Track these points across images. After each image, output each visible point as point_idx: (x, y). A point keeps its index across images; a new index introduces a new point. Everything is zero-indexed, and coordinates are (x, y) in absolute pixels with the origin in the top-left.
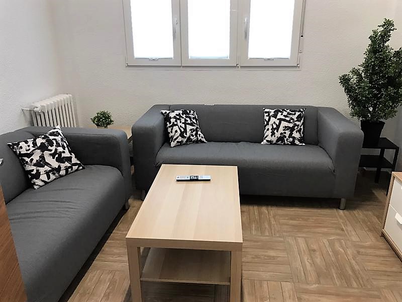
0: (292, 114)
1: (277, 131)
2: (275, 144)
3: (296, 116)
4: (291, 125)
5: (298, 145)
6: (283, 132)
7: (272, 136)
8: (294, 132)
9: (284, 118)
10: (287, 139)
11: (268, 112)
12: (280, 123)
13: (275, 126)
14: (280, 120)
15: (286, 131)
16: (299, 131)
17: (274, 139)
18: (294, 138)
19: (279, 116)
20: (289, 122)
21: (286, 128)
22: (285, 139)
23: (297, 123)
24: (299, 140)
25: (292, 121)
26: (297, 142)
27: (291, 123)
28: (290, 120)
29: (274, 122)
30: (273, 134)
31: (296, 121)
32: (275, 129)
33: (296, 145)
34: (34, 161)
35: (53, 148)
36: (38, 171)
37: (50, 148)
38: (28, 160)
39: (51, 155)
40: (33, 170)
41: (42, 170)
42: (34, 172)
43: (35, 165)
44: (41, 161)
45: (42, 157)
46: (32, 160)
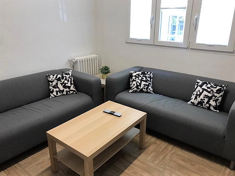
0: (214, 87)
1: (199, 97)
2: (196, 105)
3: (216, 89)
4: (210, 95)
5: (212, 110)
6: (203, 98)
7: (195, 99)
8: (211, 101)
9: (206, 89)
10: (205, 104)
11: (198, 83)
12: (203, 92)
13: (198, 93)
14: (204, 90)
15: (205, 99)
16: (216, 101)
17: (196, 102)
18: (210, 105)
19: (204, 87)
20: (209, 92)
21: (206, 96)
22: (204, 104)
23: (216, 94)
24: (214, 107)
25: (211, 92)
26: (212, 108)
27: (211, 93)
28: (210, 91)
29: (199, 90)
30: (196, 98)
31: (215, 93)
32: (198, 95)
33: (211, 109)
34: (53, 85)
35: (63, 81)
36: (53, 90)
37: (61, 80)
38: (51, 84)
39: (61, 83)
40: (51, 89)
41: (55, 90)
42: (51, 90)
43: (53, 87)
44: (56, 85)
45: (57, 84)
46: (53, 84)
